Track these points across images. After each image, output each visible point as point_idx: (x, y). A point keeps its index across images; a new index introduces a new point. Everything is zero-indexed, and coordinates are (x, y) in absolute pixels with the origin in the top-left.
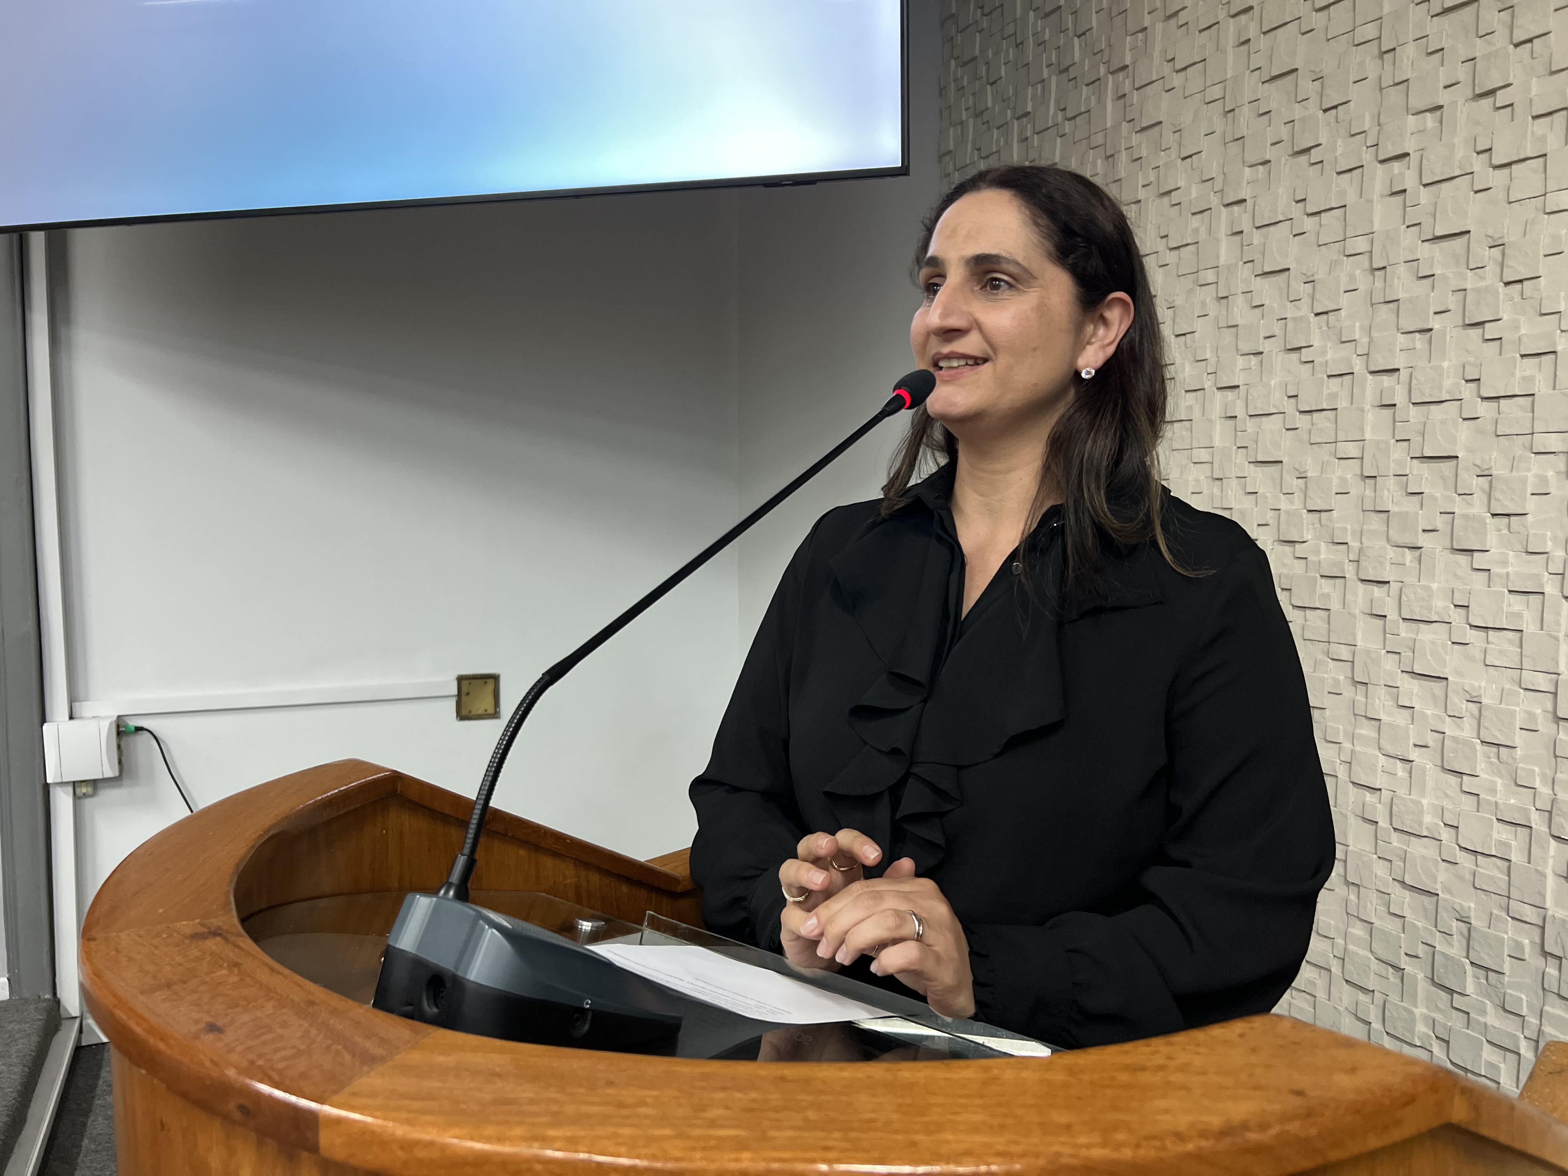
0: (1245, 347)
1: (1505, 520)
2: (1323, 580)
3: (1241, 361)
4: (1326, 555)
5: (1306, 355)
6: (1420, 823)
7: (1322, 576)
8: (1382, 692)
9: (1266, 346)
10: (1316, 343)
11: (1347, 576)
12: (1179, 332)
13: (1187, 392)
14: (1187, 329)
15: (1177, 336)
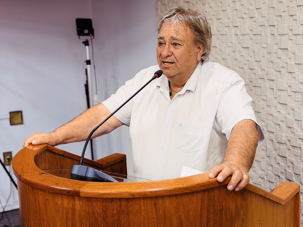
0: (240, 16)
1: (298, 65)
2: (260, 79)
3: (238, 20)
4: (260, 73)
5: (254, 19)
6: (282, 140)
7: (259, 78)
8: (273, 108)
9: (244, 16)
10: (257, 17)
11: (265, 78)
12: (223, 10)
13: (225, 27)
14: (225, 9)
15: (223, 11)
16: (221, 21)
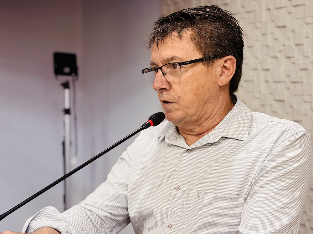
12: (297, 43)
13: (301, 69)
14: (300, 42)
15: (296, 45)
16: (292, 60)
